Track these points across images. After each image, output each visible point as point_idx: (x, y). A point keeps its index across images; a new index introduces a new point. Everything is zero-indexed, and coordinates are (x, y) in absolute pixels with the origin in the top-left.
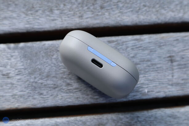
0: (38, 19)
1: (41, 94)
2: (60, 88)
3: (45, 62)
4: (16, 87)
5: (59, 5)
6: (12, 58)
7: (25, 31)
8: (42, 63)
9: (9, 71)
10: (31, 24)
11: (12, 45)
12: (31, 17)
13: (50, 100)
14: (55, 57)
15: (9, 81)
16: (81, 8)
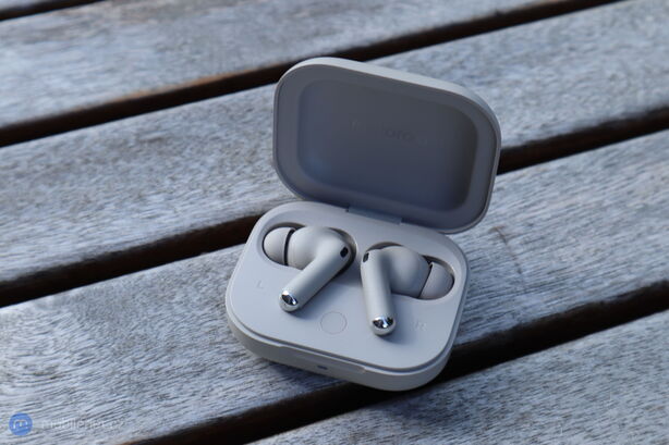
0: (109, 224)
1: (163, 397)
2: (213, 370)
3: (153, 317)
4: (83, 396)
5: (157, 182)
6: (56, 329)
7: (78, 259)
8: (146, 321)
9: (53, 362)
10: (92, 239)
11: (49, 299)
12: (88, 225)
13: (191, 408)
14: (177, 298)
15: (59, 385)
16: (219, 178)
